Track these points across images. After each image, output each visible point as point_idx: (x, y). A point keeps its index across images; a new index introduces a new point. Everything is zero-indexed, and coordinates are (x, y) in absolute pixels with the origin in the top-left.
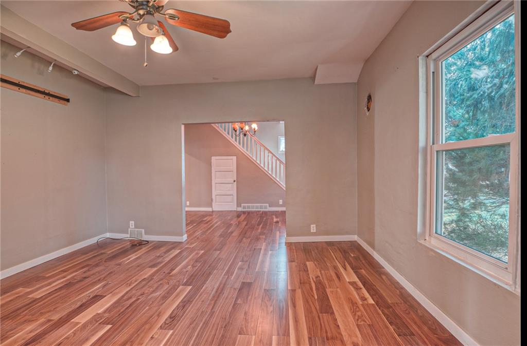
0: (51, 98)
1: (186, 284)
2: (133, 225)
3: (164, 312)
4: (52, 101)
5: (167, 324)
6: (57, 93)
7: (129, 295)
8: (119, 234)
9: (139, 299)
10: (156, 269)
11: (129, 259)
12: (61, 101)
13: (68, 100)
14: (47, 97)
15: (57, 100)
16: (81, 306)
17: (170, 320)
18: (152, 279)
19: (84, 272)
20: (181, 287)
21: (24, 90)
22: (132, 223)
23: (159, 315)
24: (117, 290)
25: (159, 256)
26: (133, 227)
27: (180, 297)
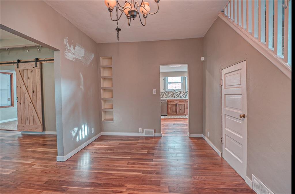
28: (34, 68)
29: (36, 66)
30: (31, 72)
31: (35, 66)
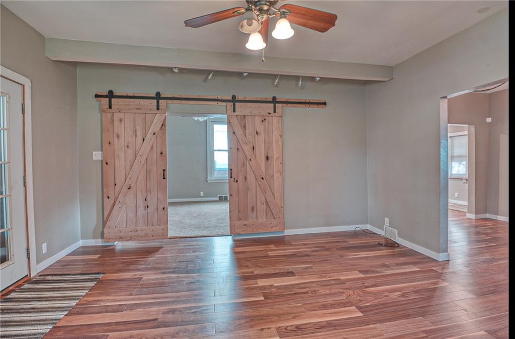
0: (311, 105)
1: (360, 309)
2: (388, 222)
3: (302, 319)
4: (312, 107)
5: (287, 330)
6: (316, 100)
7: (308, 285)
8: (376, 229)
9: (308, 293)
10: (363, 276)
11: (357, 255)
12: (320, 106)
13: (325, 104)
14: (308, 105)
15: (316, 106)
16: (275, 274)
17: (293, 328)
18: (344, 283)
19: (312, 251)
20: (354, 308)
21: (290, 105)
22: (387, 220)
23: (294, 318)
24: (306, 276)
25: (386, 265)
26: (388, 225)
27: (336, 316)
28: (270, 114)
29: (275, 112)
30: (263, 121)
31: (272, 111)
